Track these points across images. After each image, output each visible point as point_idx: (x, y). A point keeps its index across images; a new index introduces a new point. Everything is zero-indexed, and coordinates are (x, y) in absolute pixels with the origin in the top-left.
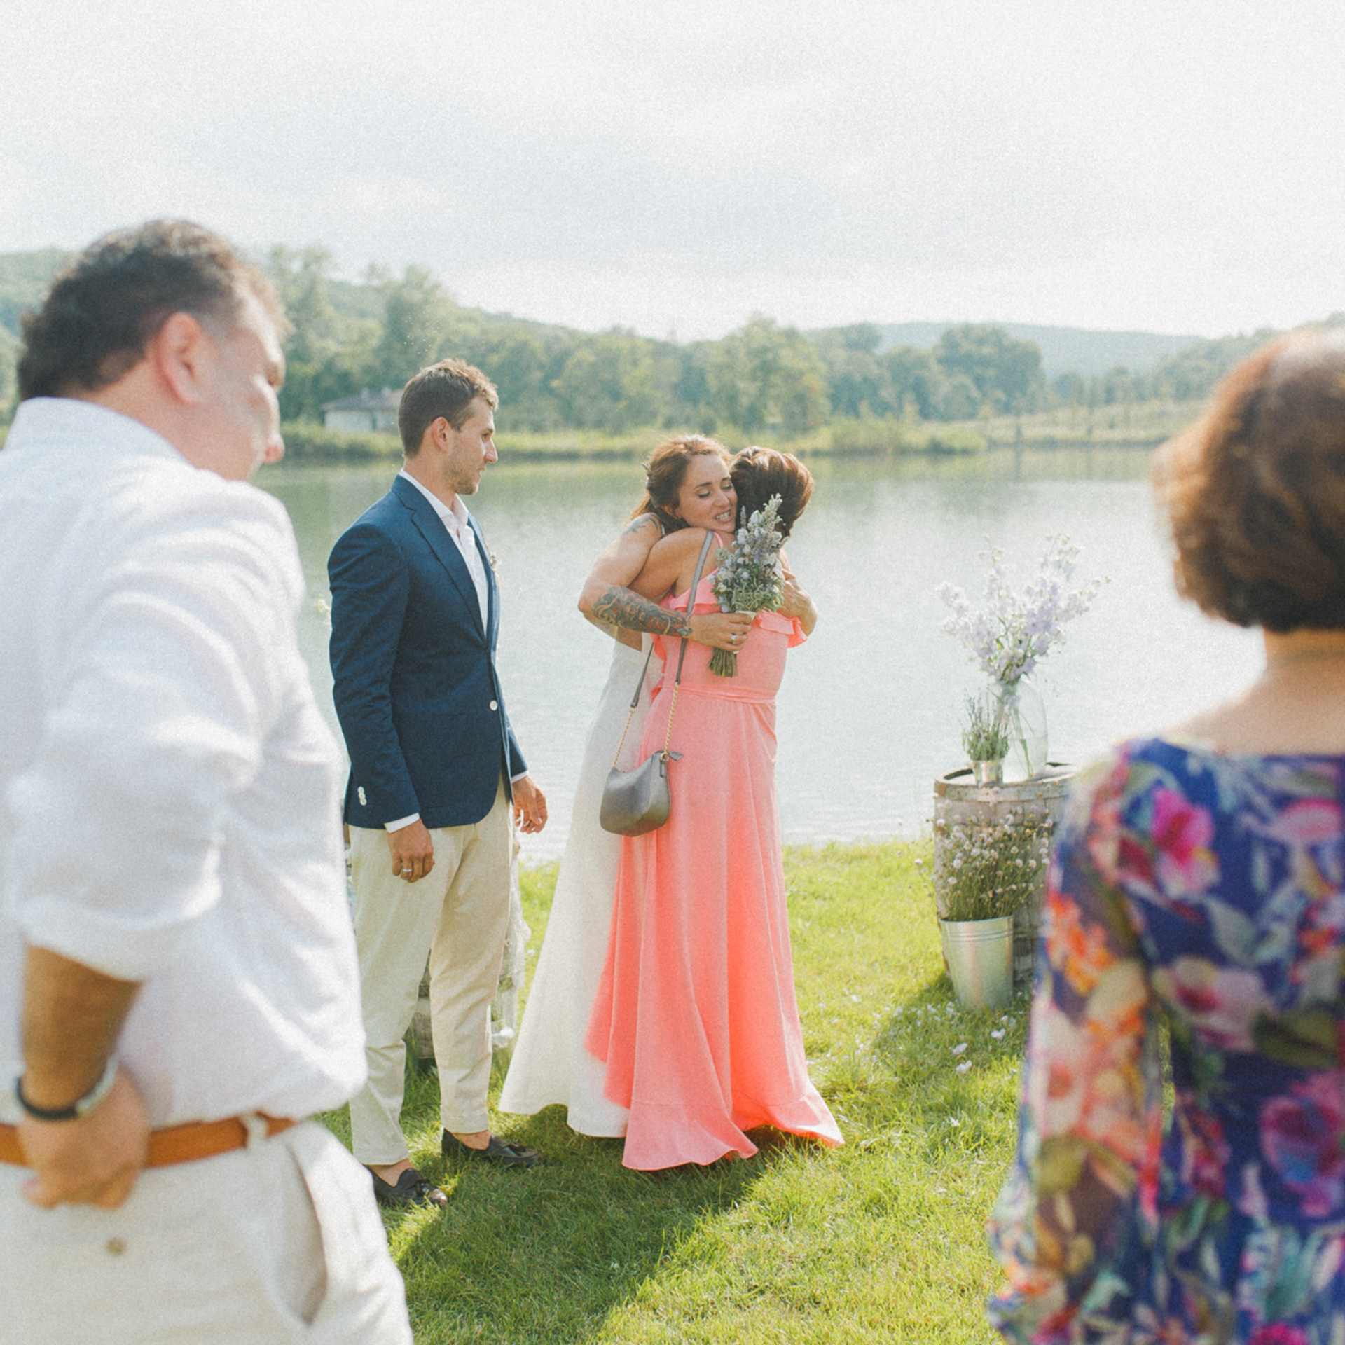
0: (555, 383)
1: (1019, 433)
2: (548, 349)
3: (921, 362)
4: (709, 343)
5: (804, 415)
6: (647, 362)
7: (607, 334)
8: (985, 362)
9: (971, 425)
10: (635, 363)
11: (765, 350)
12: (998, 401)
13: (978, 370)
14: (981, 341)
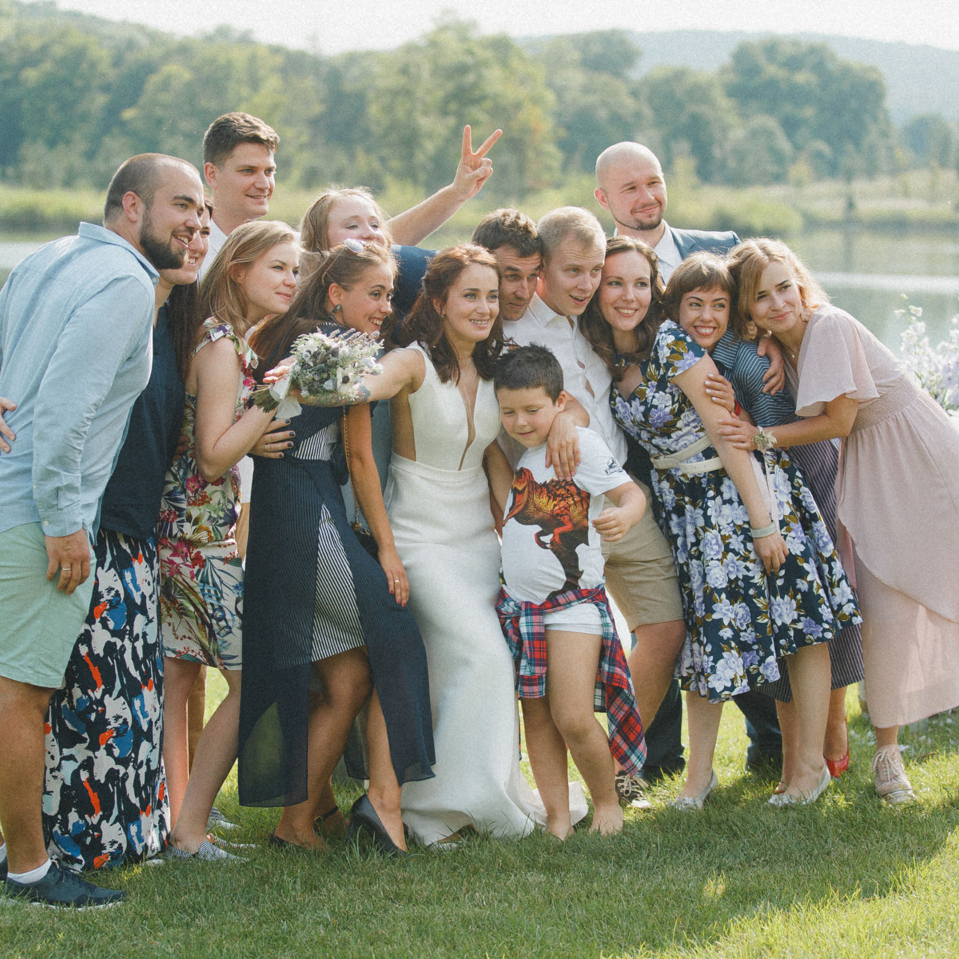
0: (129, 114)
1: (851, 205)
2: (117, 62)
3: (699, 93)
4: (370, 54)
5: (522, 168)
6: (272, 83)
7: (209, 39)
8: (798, 95)
9: (777, 191)
10: (255, 83)
11: (462, 70)
12: (819, 155)
13: (787, 108)
14: (794, 63)
